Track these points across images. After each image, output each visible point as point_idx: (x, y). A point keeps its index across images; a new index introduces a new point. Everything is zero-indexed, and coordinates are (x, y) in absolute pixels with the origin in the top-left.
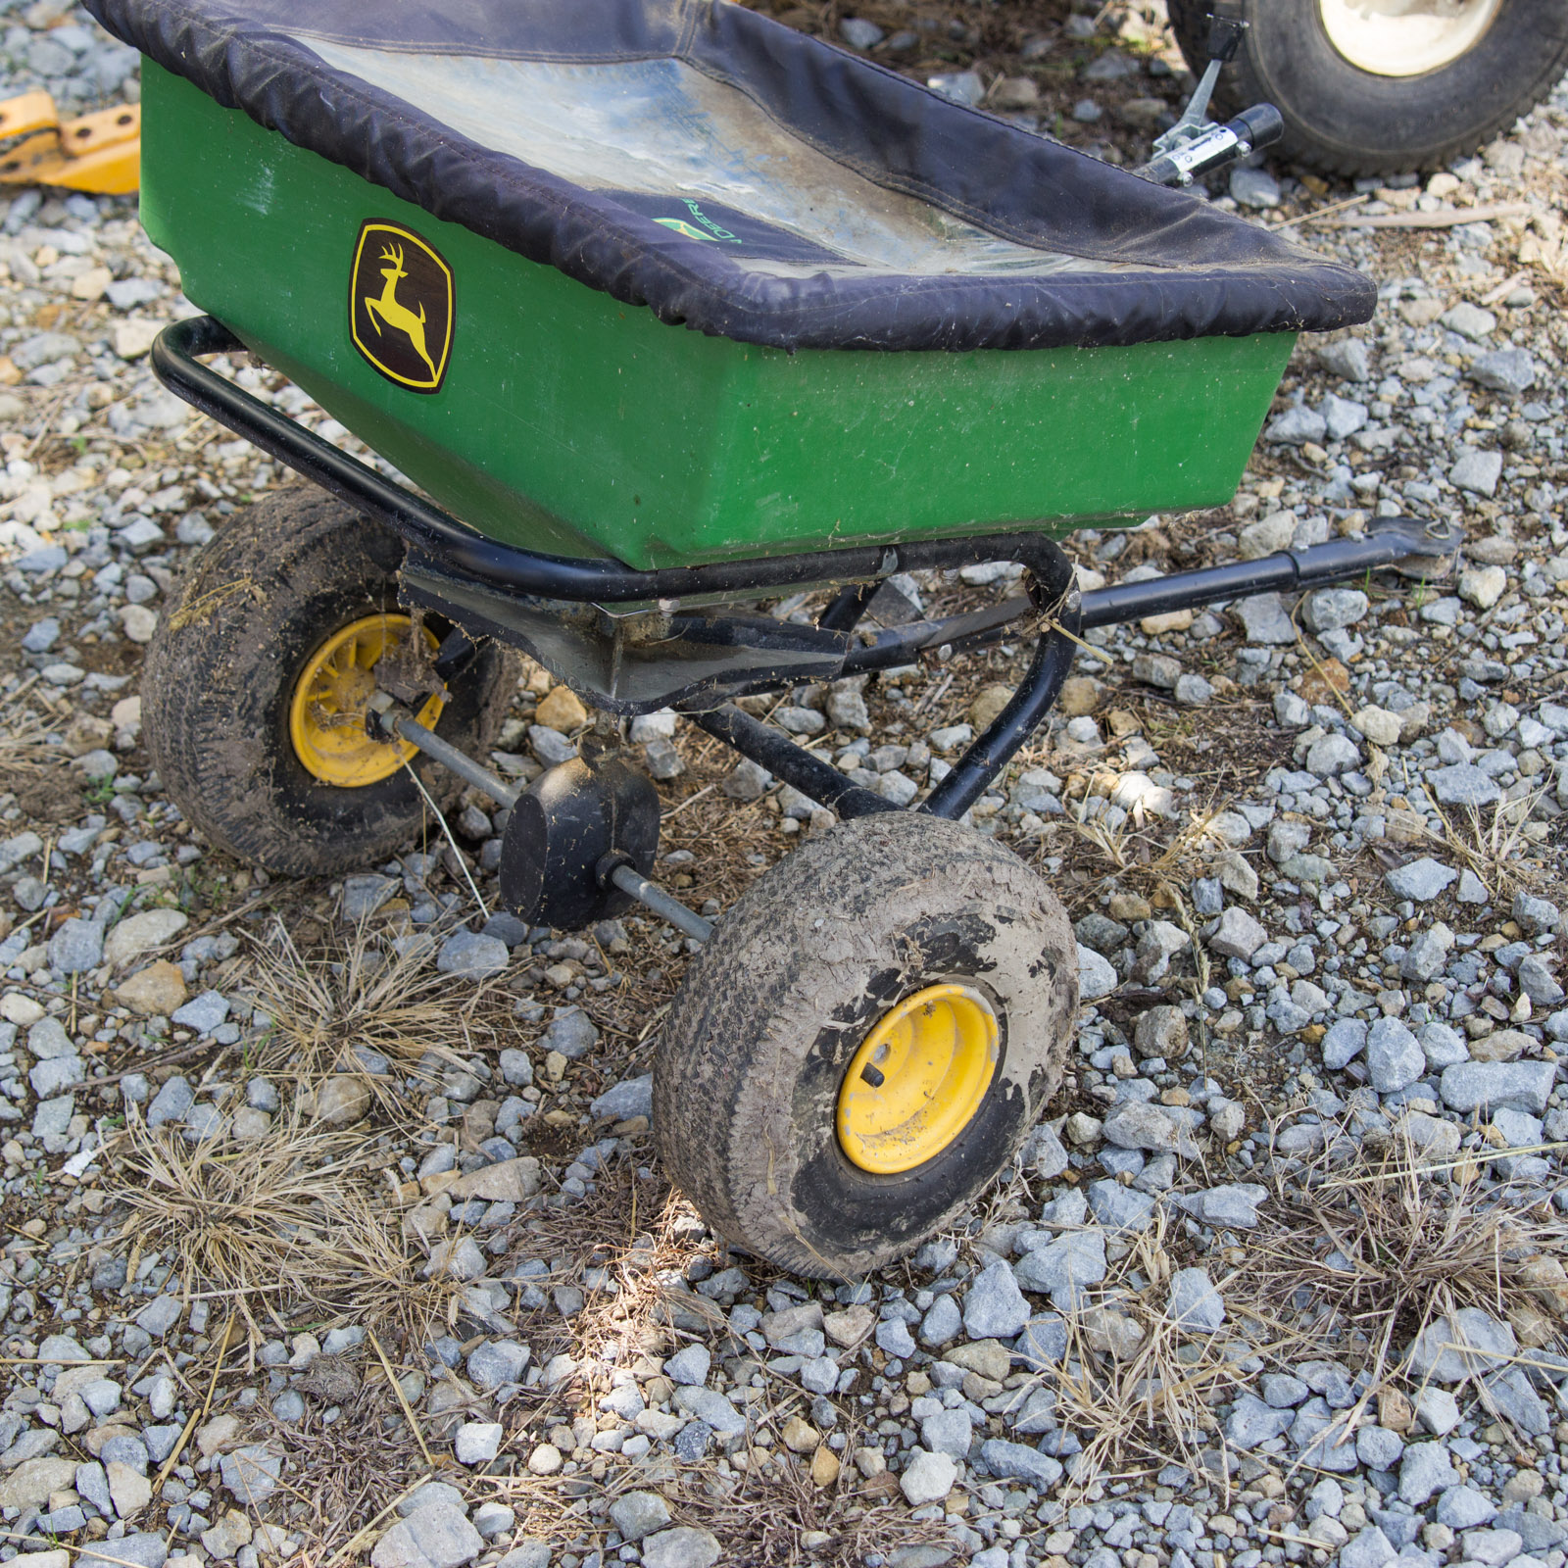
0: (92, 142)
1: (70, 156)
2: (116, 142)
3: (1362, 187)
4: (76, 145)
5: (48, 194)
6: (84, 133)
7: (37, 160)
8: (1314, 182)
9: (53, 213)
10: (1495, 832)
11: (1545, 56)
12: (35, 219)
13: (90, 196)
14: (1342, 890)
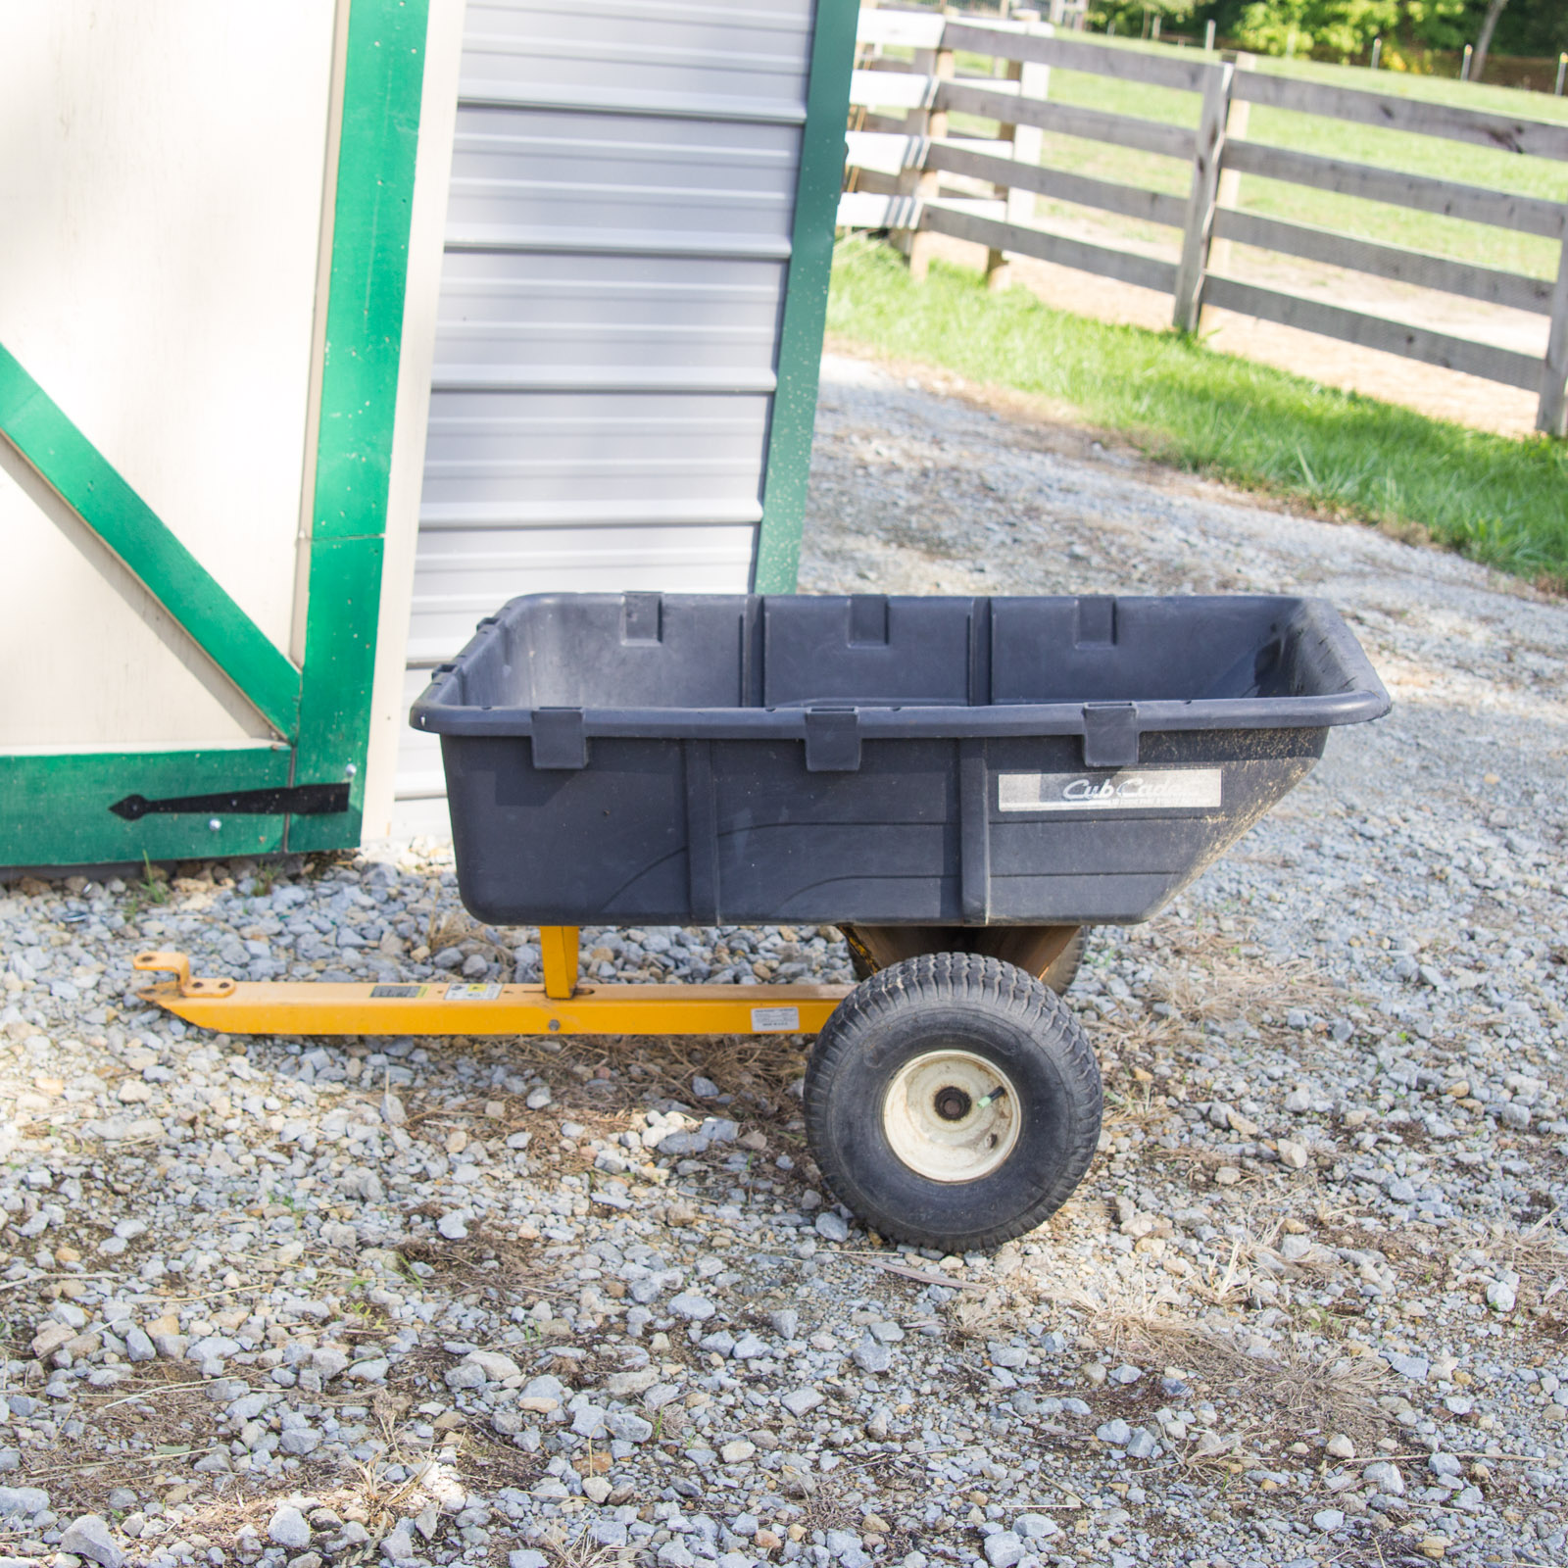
0: (199, 991)
1: (183, 995)
2: (211, 995)
3: (901, 1248)
4: (188, 990)
5: (165, 1014)
6: (198, 985)
7: (165, 992)
8: (875, 1237)
9: (159, 1025)
10: (597, 1556)
11: (1031, 1196)
12: (149, 1026)
13: (188, 1024)
14: (482, 1551)
